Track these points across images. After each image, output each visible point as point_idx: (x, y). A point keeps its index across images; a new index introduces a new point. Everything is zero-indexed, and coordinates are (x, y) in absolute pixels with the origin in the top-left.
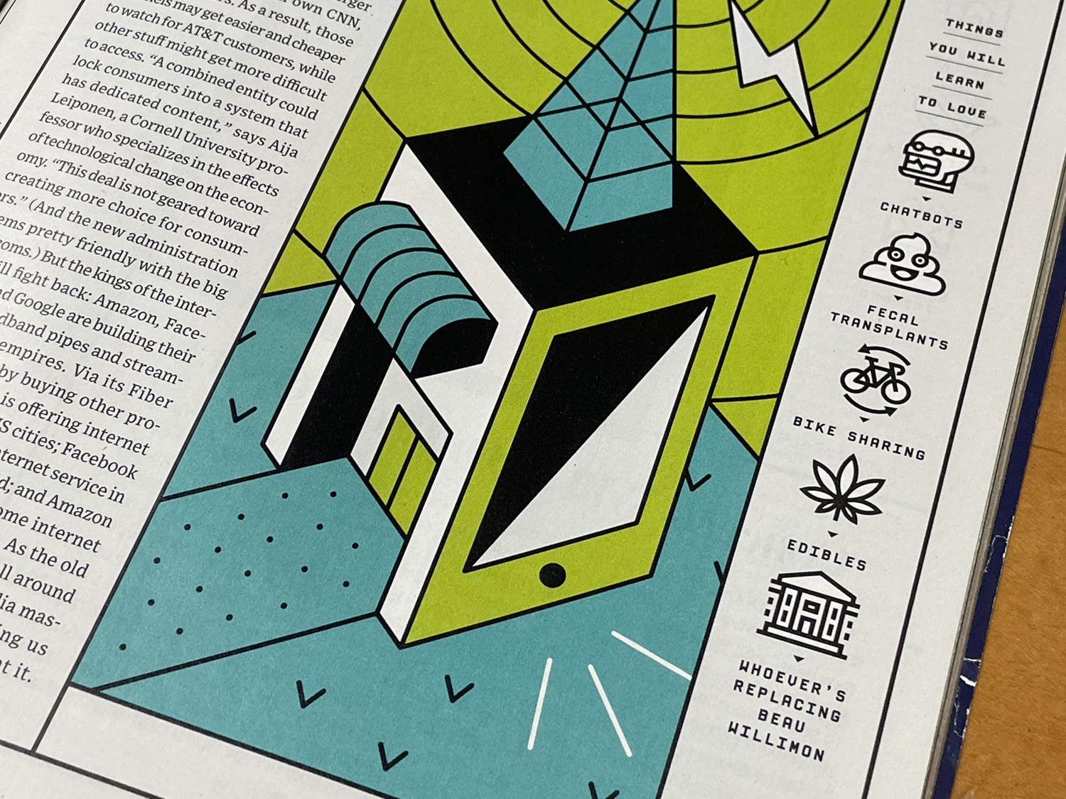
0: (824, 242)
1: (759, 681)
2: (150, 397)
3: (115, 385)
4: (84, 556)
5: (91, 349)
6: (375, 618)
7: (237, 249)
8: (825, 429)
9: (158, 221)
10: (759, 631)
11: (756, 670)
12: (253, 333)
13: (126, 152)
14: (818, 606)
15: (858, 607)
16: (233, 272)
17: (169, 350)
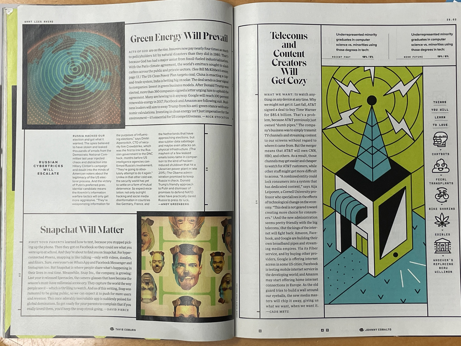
0: (423, 167)
1: (438, 262)
2: (313, 248)
3: (306, 249)
4: (316, 282)
5: (299, 243)
6: (368, 274)
7: (315, 212)
8: (435, 209)
9: (298, 212)
10: (435, 253)
11: (436, 260)
12: (325, 229)
13: (286, 200)
14: (443, 245)
15: (450, 243)
16: (316, 217)
17: (312, 238)
